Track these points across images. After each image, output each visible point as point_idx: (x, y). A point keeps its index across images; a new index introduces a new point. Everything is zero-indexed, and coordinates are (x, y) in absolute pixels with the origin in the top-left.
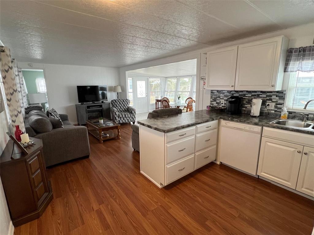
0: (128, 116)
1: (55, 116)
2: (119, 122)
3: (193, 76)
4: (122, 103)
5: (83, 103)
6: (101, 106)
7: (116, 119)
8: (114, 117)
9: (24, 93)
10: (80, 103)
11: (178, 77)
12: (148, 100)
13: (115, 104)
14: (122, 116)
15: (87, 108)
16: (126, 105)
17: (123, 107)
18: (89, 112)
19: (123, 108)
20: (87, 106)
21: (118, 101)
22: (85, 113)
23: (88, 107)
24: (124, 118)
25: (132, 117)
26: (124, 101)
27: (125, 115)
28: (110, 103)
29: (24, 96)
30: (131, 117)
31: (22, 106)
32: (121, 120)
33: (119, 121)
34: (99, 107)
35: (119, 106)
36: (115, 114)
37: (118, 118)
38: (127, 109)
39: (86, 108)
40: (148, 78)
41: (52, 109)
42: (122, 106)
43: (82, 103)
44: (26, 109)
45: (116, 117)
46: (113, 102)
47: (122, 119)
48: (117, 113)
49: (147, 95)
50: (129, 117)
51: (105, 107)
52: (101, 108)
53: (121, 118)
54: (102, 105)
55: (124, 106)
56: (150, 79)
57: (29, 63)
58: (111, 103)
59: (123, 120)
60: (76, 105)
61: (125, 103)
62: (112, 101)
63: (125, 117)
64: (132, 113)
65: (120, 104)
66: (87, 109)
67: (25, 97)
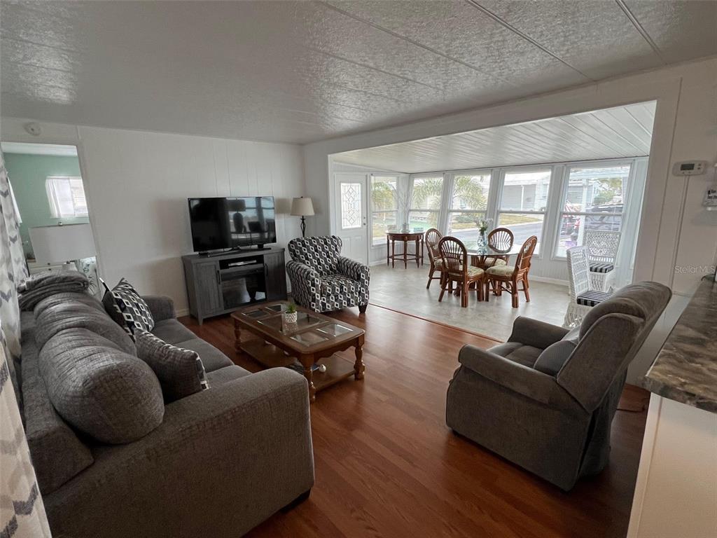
0: (349, 288)
1: (135, 309)
2: (323, 309)
3: (495, 170)
4: (323, 250)
5: (205, 252)
6: (260, 259)
7: (314, 300)
8: (310, 293)
9: (11, 226)
10: (197, 253)
11: (449, 174)
12: (369, 236)
13: (302, 253)
14: (334, 289)
15: (221, 269)
16: (334, 256)
17: (325, 259)
18: (226, 278)
19: (326, 262)
20: (221, 262)
21: (311, 244)
22: (214, 281)
23: (224, 264)
24: (336, 296)
25: (360, 292)
26: (326, 243)
27: (341, 288)
28: (284, 249)
29: (14, 240)
30: (356, 291)
31: (6, 293)
32: (328, 302)
33: (324, 305)
34: (255, 261)
35: (314, 257)
36: (313, 285)
37: (322, 296)
38: (337, 265)
39: (218, 268)
40: (369, 174)
41: (121, 283)
42: (321, 257)
43: (202, 252)
44: (22, 291)
45: (314, 295)
46: (297, 247)
47: (332, 298)
48: (318, 282)
49: (365, 221)
50: (352, 293)
51: (270, 260)
52: (260, 266)
53: (329, 295)
54: (262, 256)
55: (328, 256)
56: (372, 178)
57: (28, 121)
58: (287, 249)
59: (336, 300)
60: (183, 258)
61: (330, 248)
62: (291, 242)
63: (341, 292)
64: (359, 278)
65: (316, 250)
66: (222, 271)
67: (17, 242)
